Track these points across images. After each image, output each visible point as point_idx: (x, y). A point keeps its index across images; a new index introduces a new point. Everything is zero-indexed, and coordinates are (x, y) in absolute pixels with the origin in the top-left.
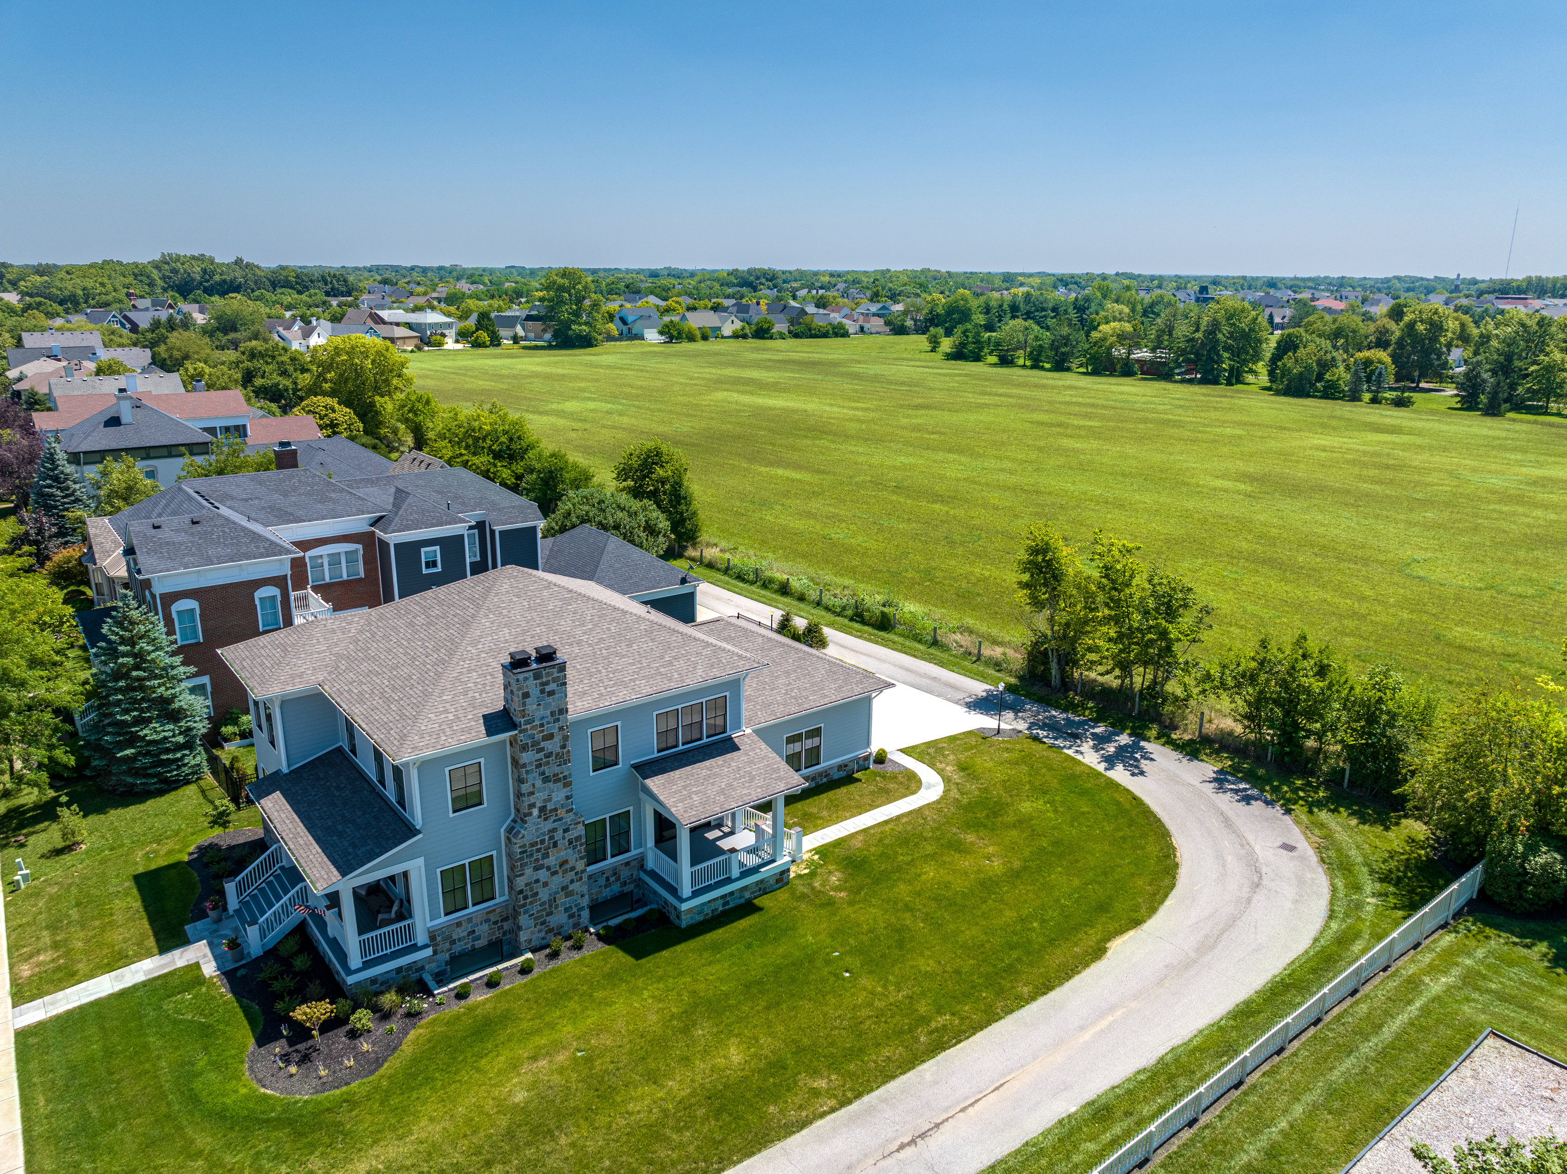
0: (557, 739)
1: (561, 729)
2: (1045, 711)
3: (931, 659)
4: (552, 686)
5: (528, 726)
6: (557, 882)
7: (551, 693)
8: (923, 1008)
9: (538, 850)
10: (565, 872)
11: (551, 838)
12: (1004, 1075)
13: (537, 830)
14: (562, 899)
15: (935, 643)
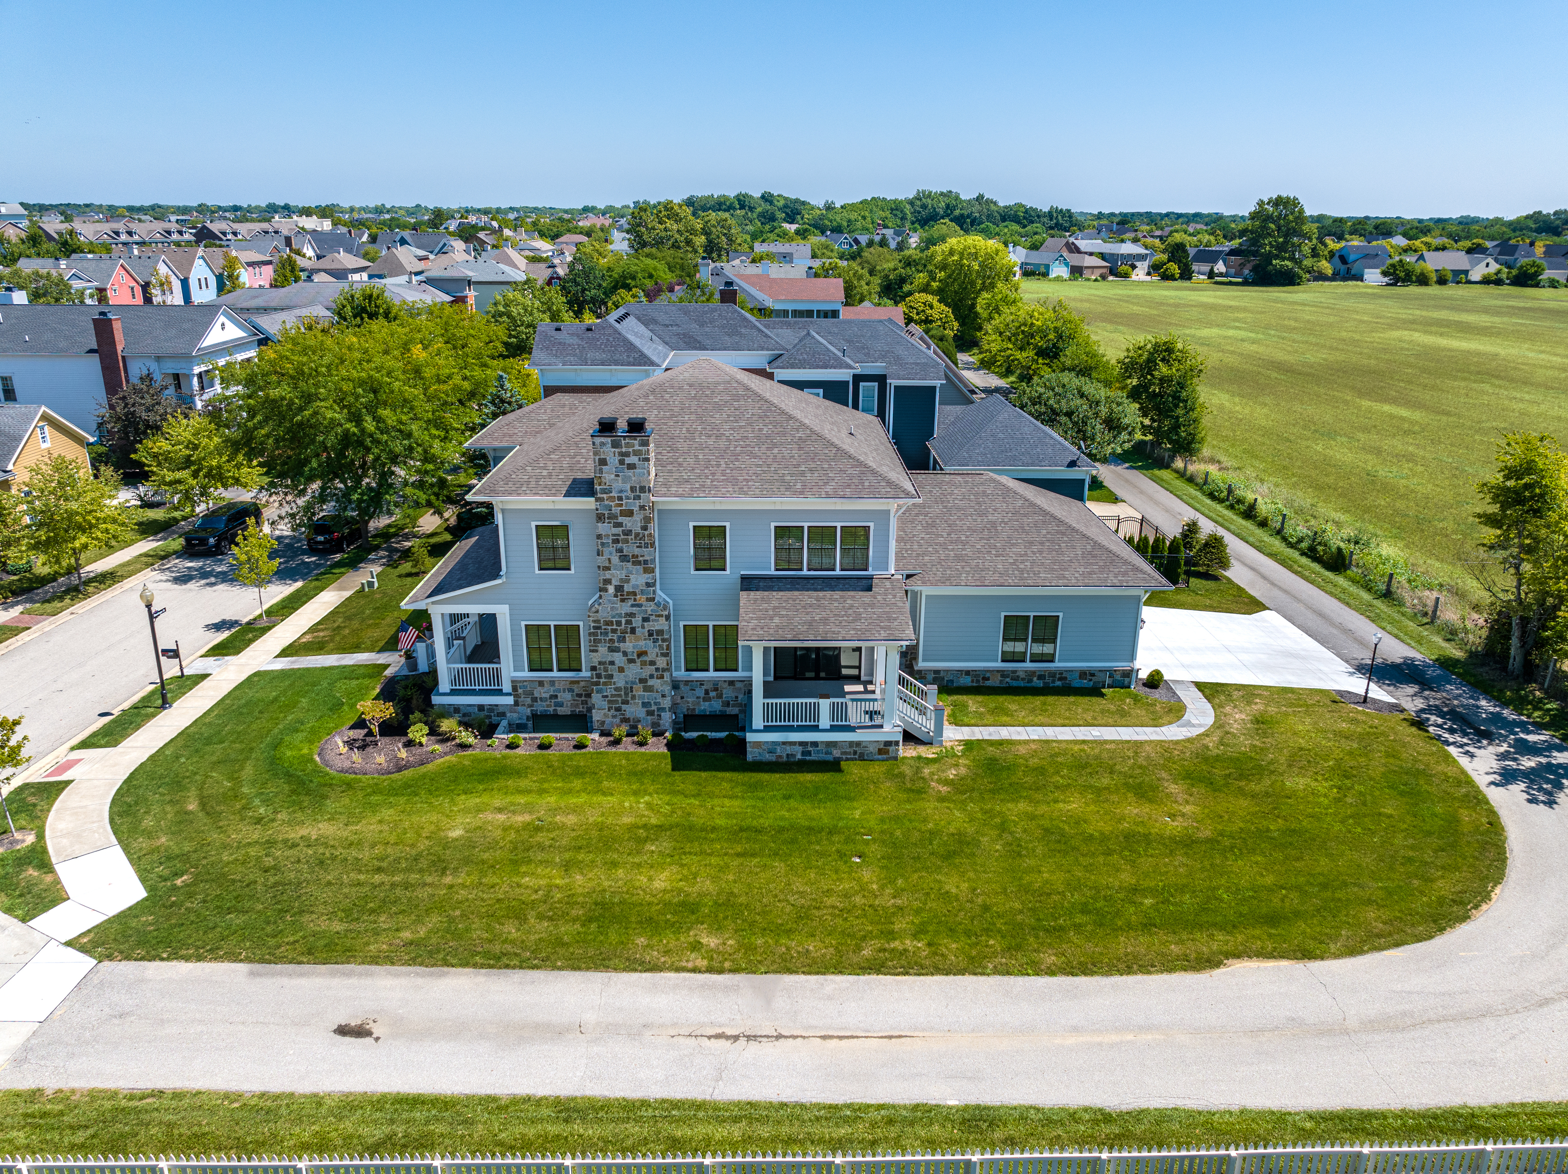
0: (638, 517)
1: (642, 508)
2: (1472, 697)
3: (1365, 611)
4: (633, 459)
5: (605, 496)
6: (634, 671)
7: (632, 467)
8: (899, 925)
9: (614, 631)
10: (644, 663)
11: (628, 622)
12: (916, 1029)
13: (612, 608)
14: (639, 691)
15: (1387, 595)
